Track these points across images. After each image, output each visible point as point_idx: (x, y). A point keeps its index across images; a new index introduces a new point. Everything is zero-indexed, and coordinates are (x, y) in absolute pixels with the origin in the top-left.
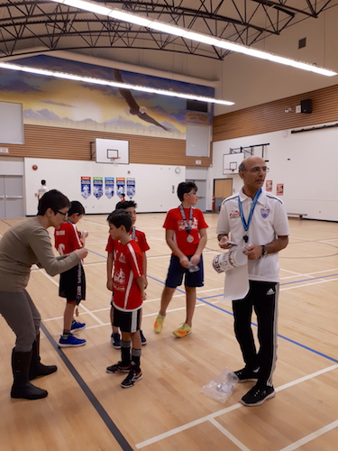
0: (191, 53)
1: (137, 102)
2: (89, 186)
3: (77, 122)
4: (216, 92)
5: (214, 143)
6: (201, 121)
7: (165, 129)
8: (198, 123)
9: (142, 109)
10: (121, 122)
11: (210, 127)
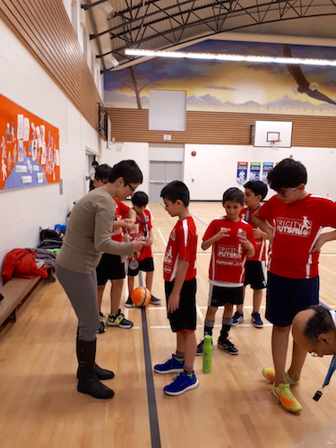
2: (246, 171)
3: (239, 106)
9: (313, 86)
10: (286, 102)
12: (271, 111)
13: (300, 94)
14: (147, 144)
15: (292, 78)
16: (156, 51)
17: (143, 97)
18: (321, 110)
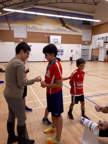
0: (85, 3)
1: (65, 22)
3: (44, 30)
4: (94, 17)
5: (92, 36)
7: (75, 31)
8: (87, 29)
10: (59, 30)
11: (91, 30)
12: (55, 32)
13: (63, 27)
14: (14, 42)
15: (60, 22)
16: (15, 10)
17: (12, 26)
18: (69, 32)
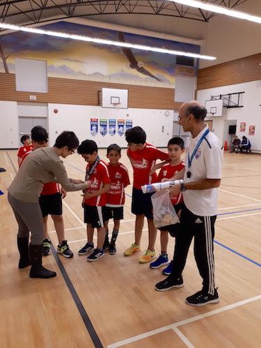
0: (181, 17)
2: (97, 126)
3: (89, 75)
4: (201, 48)
5: (198, 92)
6: (188, 73)
7: (158, 80)
8: (185, 75)
9: (140, 64)
10: (123, 75)
11: (195, 78)
12: (112, 81)
14: (16, 103)
15: (126, 57)
16: (20, 26)
17: (10, 64)
18: (146, 82)
